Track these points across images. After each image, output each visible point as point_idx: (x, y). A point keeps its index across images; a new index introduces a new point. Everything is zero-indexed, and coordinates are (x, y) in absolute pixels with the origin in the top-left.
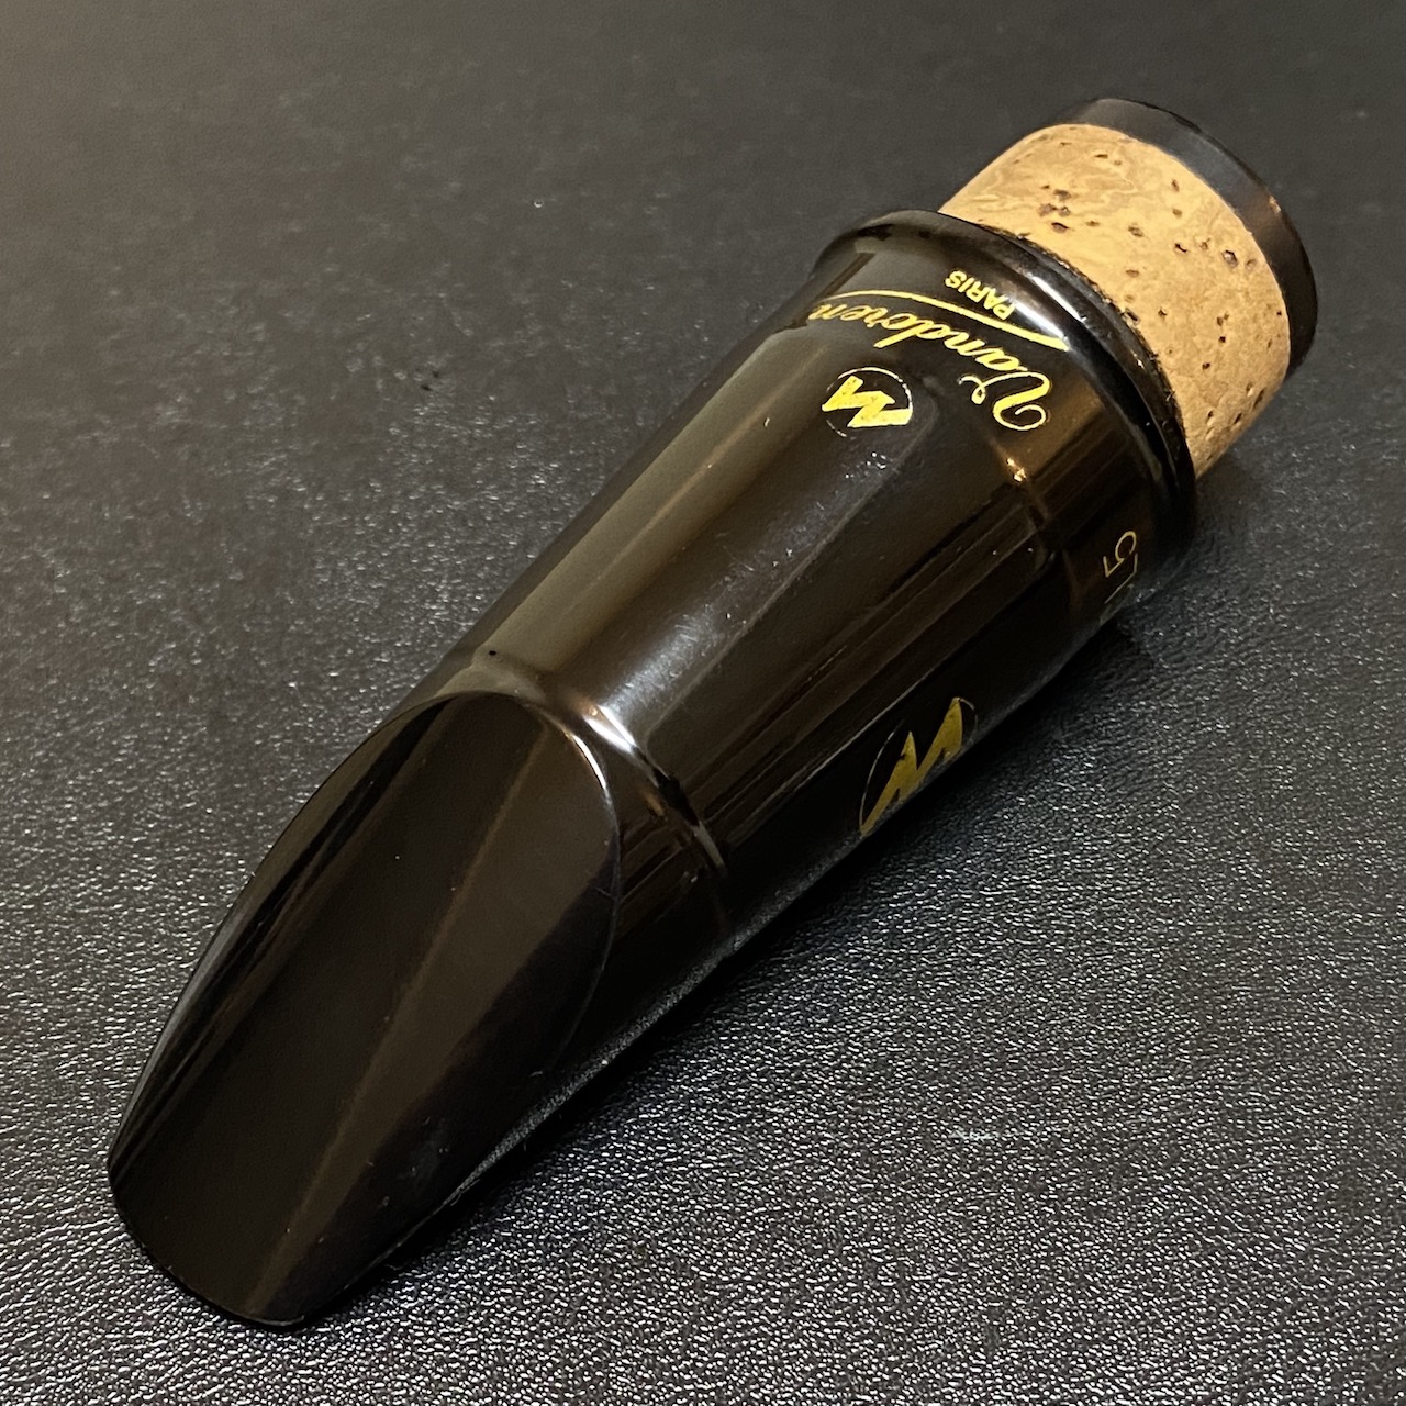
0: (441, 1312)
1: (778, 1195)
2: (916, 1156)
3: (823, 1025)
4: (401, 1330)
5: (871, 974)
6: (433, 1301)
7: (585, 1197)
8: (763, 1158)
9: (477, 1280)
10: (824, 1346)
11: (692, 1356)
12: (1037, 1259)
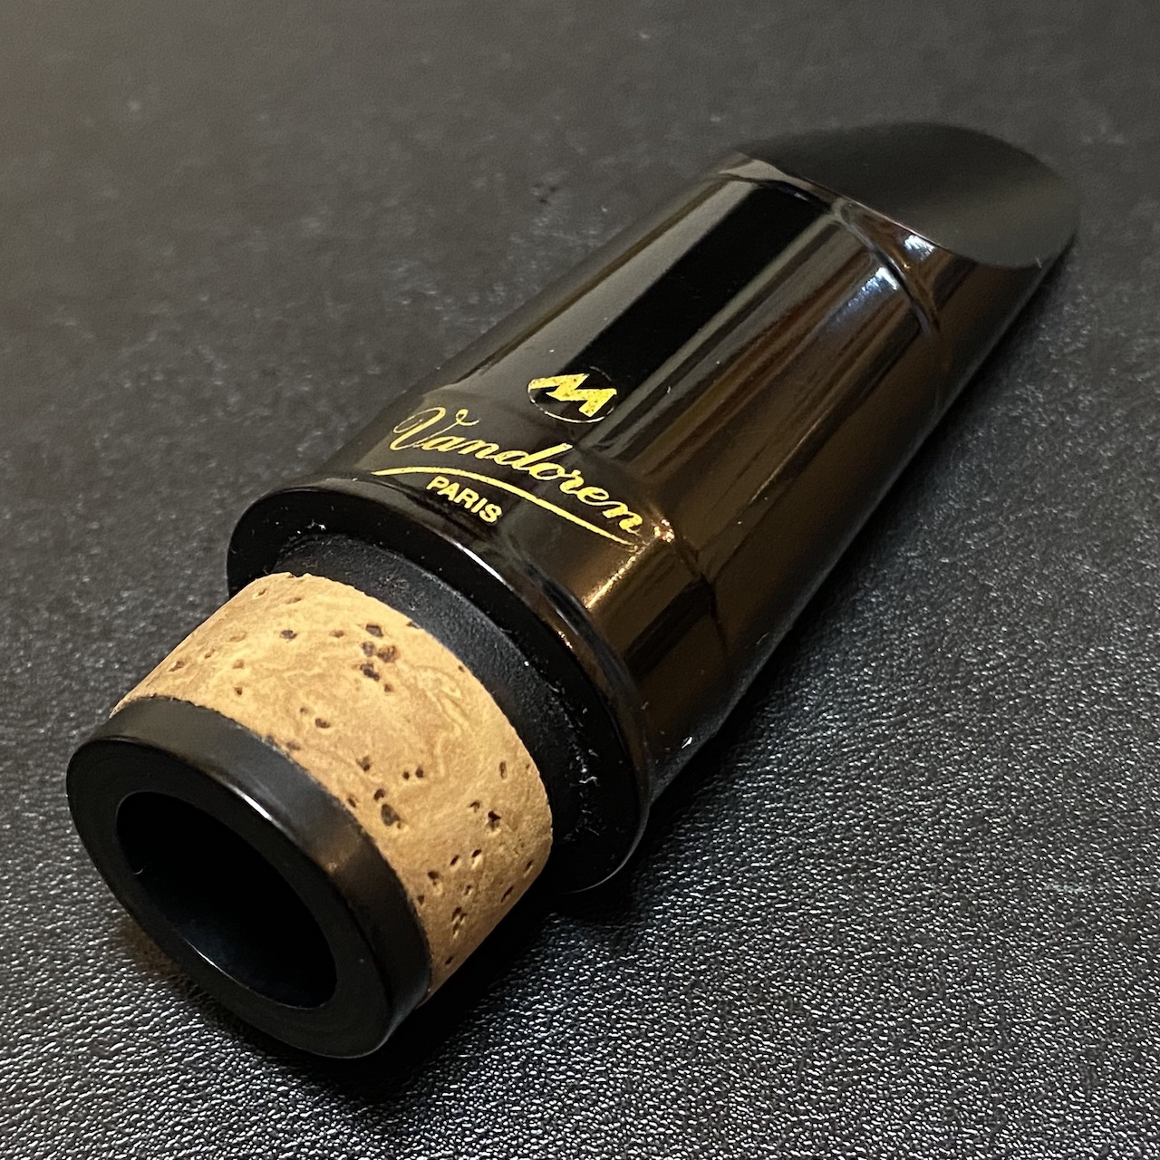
0: (572, 1042)
1: (884, 940)
2: (1014, 907)
3: (922, 784)
4: (536, 1058)
5: (966, 737)
6: (564, 1032)
7: (703, 938)
8: (868, 906)
9: (604, 1013)
10: (931, 1083)
11: (806, 1088)
12: (1131, 1005)
